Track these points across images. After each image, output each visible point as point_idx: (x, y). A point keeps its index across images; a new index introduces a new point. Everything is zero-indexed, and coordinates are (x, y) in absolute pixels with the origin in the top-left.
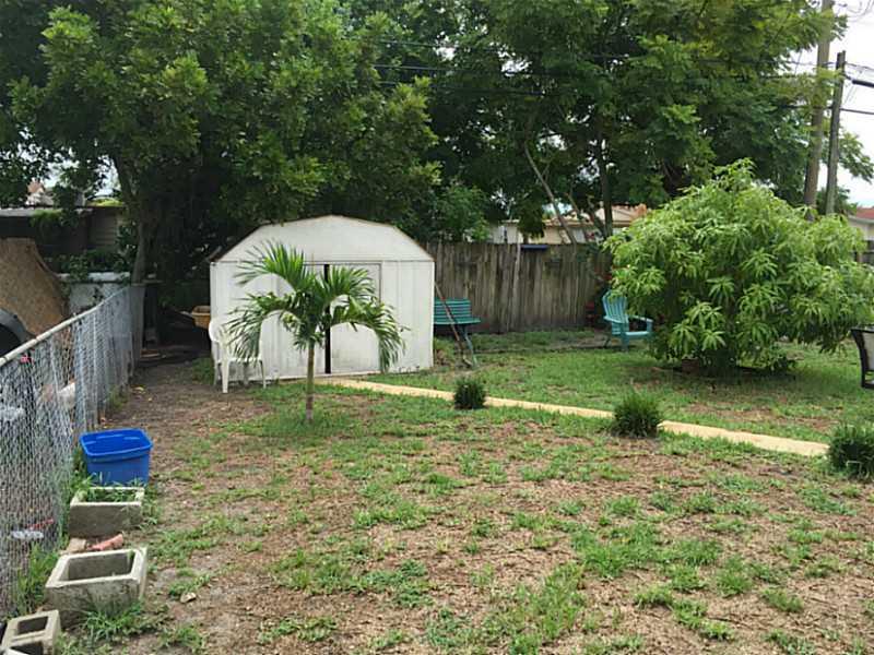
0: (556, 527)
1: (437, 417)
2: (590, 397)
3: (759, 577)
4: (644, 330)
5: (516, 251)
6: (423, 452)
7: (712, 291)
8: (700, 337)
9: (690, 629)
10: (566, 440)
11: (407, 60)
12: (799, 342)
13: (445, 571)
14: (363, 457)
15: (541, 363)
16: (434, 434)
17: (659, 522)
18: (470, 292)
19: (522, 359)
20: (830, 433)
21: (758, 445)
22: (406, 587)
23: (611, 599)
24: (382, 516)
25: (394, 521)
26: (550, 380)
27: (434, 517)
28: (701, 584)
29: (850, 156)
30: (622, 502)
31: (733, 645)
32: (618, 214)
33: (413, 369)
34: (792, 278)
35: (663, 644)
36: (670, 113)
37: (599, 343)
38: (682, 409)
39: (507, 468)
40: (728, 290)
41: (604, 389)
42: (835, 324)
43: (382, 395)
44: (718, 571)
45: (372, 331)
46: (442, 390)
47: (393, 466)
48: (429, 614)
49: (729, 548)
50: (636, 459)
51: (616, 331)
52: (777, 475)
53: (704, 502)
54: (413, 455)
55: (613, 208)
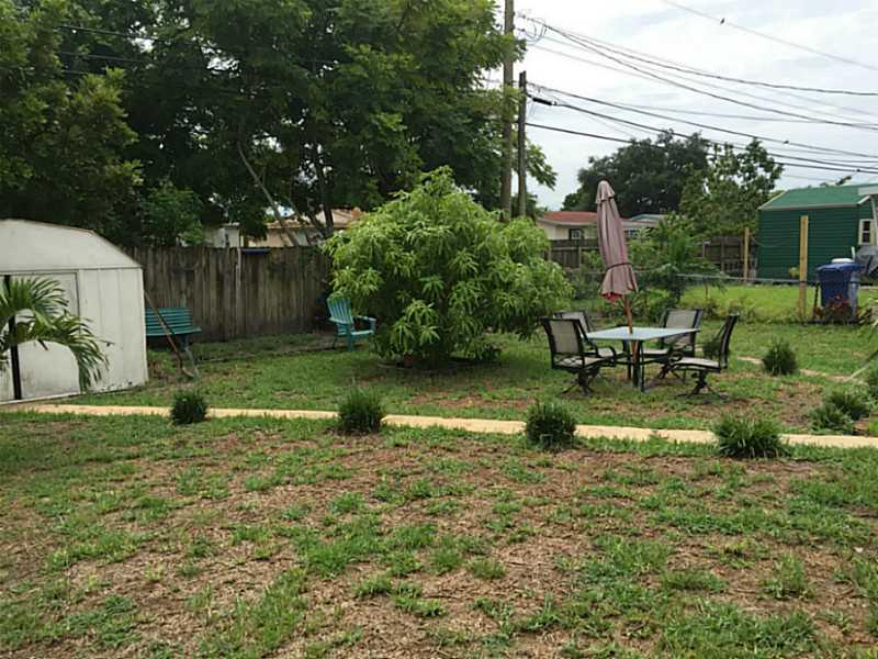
0: (280, 534)
1: (153, 436)
2: (318, 399)
3: (469, 552)
4: (368, 328)
5: (237, 254)
6: (136, 475)
7: (425, 289)
8: (417, 333)
9: (406, 612)
10: (292, 445)
11: (96, 49)
12: (503, 332)
13: (157, 601)
14: (61, 489)
15: (267, 369)
16: (148, 454)
17: (381, 513)
18: (187, 299)
19: (248, 367)
20: (527, 411)
21: (469, 429)
22: (110, 626)
23: (332, 597)
24: (84, 553)
25: (99, 555)
26: (277, 386)
27: (146, 545)
28: (417, 565)
29: (536, 166)
30: (346, 498)
31: (445, 618)
32: (338, 217)
33: (125, 386)
34: (490, 275)
35: (382, 632)
36: (379, 120)
37: (327, 345)
38: (404, 403)
39: (231, 480)
40: (439, 288)
41: (331, 389)
42: (530, 315)
43: (86, 418)
44: (433, 551)
45: (67, 348)
46: (159, 406)
47: (98, 495)
48: (136, 650)
49: (443, 528)
50: (361, 455)
51: (342, 332)
52: (485, 454)
53: (422, 488)
54: (122, 480)
55: (332, 211)
